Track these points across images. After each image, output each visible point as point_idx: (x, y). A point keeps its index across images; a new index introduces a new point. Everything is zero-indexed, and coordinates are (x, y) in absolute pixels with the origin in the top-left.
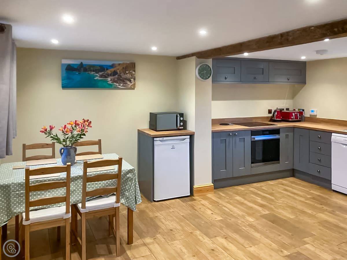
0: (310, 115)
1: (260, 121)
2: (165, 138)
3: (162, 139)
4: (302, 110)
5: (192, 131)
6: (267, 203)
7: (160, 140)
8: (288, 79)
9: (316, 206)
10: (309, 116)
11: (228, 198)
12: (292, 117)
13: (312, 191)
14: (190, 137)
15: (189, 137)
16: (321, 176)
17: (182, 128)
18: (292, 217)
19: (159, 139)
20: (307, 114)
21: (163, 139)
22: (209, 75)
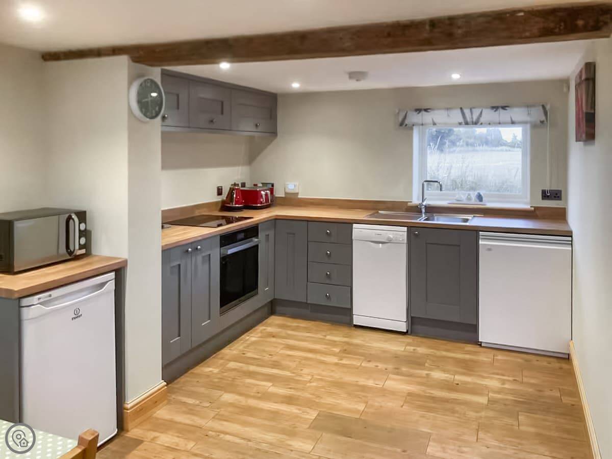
0: (286, 193)
1: (205, 212)
2: (55, 293)
3: (46, 297)
4: (271, 185)
5: (120, 258)
6: (290, 388)
7: (41, 300)
8: (257, 125)
9: (364, 367)
10: (284, 196)
11: (208, 405)
12: (262, 200)
13: (328, 337)
14: (116, 275)
15: (114, 277)
16: (333, 303)
17: (83, 251)
18: (361, 407)
19: (39, 299)
20: (279, 193)
21: (50, 296)
22: (157, 109)
